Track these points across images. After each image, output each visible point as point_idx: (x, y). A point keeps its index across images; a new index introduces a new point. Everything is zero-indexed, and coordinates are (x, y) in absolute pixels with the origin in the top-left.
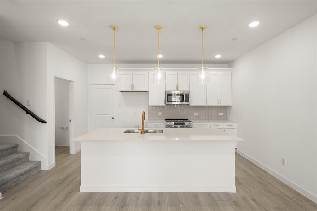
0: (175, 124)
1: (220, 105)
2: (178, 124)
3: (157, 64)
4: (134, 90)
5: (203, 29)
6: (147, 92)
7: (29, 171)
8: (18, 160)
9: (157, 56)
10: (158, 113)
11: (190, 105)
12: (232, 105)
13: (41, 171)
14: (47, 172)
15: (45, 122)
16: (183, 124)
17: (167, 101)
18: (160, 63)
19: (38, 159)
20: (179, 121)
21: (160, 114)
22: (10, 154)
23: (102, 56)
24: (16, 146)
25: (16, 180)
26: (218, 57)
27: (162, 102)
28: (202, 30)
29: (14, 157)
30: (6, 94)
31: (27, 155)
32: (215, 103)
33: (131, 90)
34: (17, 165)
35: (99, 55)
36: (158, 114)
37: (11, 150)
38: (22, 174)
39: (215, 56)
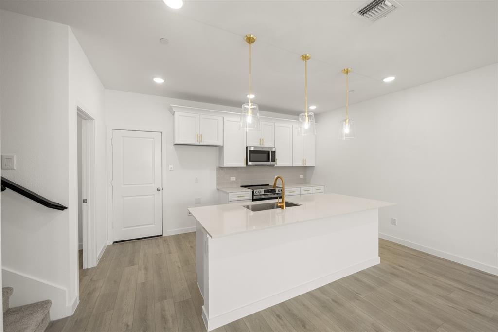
9: (247, 95)
10: (231, 178)
11: (276, 166)
21: (233, 179)
32: (299, 164)
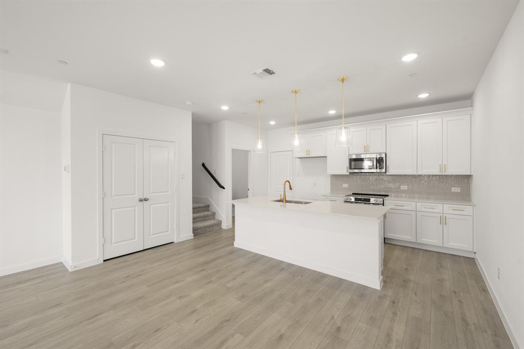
0: (356, 199)
1: (444, 174)
2: (360, 200)
3: (340, 120)
4: (310, 156)
5: (343, 80)
6: (325, 158)
7: (213, 226)
8: (207, 216)
12: (472, 174)
13: (221, 228)
14: (224, 230)
15: (224, 188)
16: (369, 200)
17: (350, 168)
18: (344, 118)
19: (220, 219)
20: (363, 197)
22: (204, 211)
23: (272, 123)
24: (208, 206)
25: (204, 229)
26: (423, 96)
27: (344, 170)
28: (341, 82)
29: (206, 213)
30: (203, 165)
31: (214, 214)
33: (307, 156)
34: (207, 220)
35: (269, 122)
36: (344, 186)
37: (205, 208)
38: (208, 227)
39: (417, 96)
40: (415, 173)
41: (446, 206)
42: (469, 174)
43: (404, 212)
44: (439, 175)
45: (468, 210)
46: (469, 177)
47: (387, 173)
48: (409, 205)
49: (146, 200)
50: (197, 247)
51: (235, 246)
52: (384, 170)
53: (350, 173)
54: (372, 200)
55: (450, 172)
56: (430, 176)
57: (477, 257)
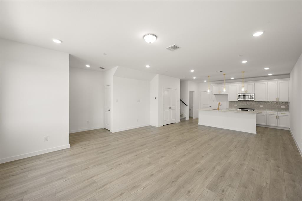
0: (242, 110)
1: (278, 101)
2: (244, 110)
10: (235, 105)
13: (186, 120)
15: (187, 105)
16: (247, 110)
19: (185, 117)
23: (205, 81)
27: (235, 99)
31: (182, 115)
32: (273, 100)
33: (219, 94)
39: (268, 74)
40: (266, 101)
41: (278, 112)
42: (288, 101)
43: (262, 115)
44: (276, 102)
45: (287, 113)
46: (288, 102)
47: (255, 101)
48: (264, 112)
49: (171, 108)
50: (181, 125)
51: (199, 124)
52: (253, 100)
53: (239, 101)
54: (249, 110)
55: (280, 101)
56: (272, 102)
57: (290, 129)
